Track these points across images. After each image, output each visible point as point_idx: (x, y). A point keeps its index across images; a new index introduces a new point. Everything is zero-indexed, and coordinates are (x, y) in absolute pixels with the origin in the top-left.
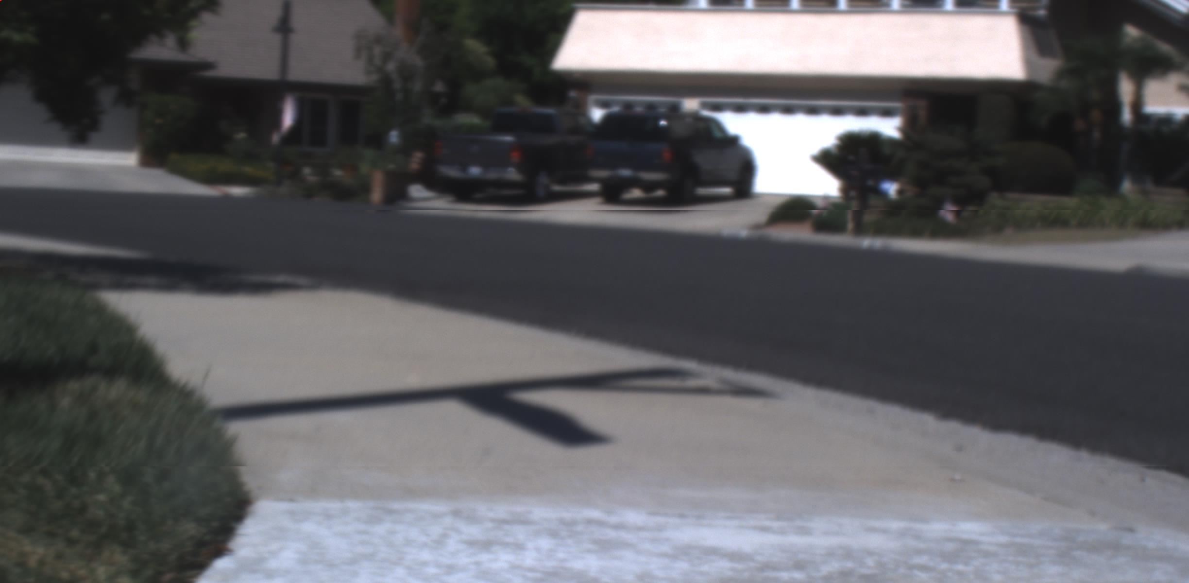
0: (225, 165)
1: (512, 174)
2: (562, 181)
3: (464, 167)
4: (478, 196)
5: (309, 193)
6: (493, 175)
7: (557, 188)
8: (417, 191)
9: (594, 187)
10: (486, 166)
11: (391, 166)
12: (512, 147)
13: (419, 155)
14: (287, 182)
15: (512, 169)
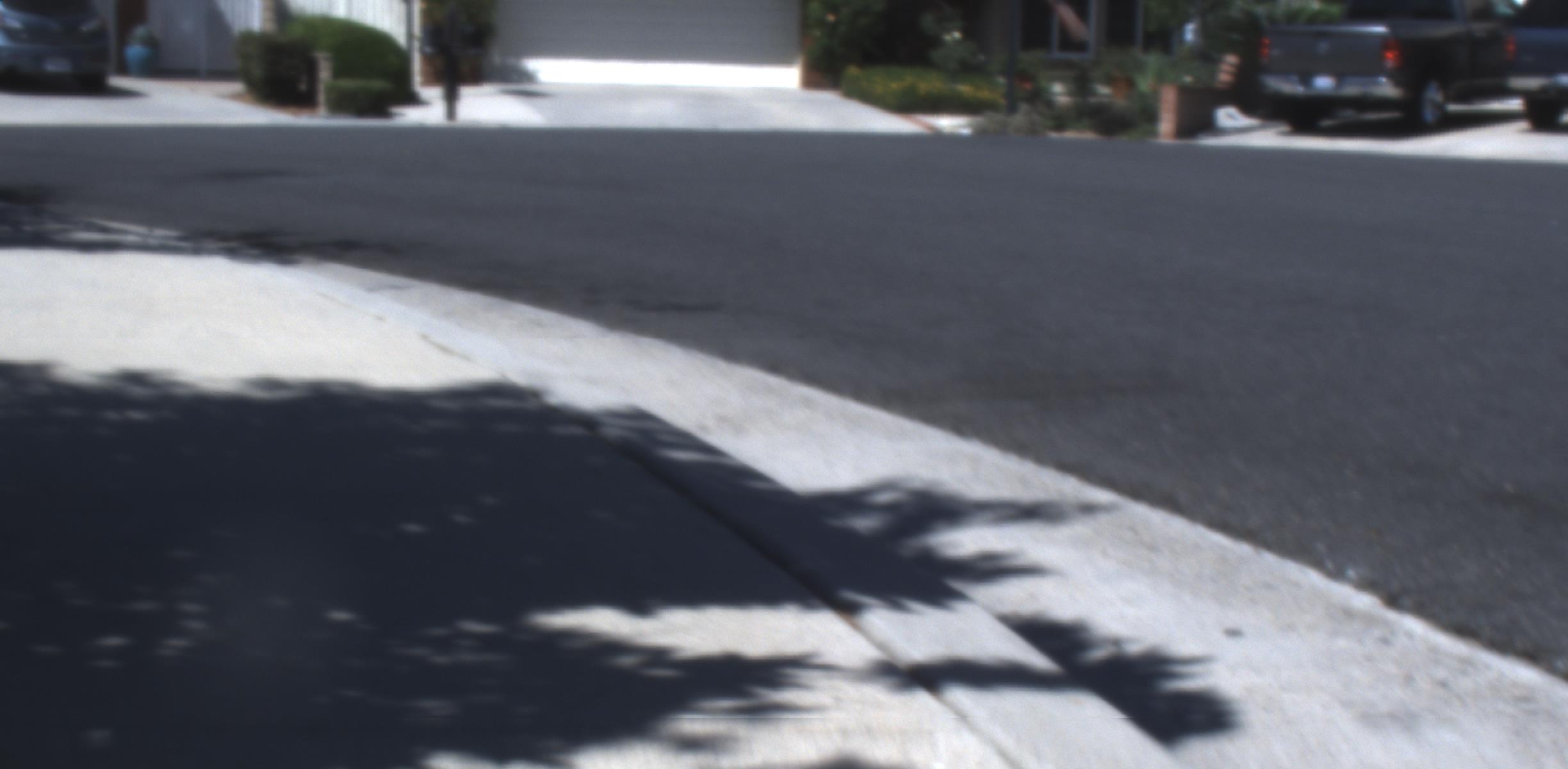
0: (929, 83)
1: (1385, 87)
2: (1463, 98)
3: (1306, 79)
4: (1327, 123)
5: (1061, 121)
6: (1352, 89)
7: (1453, 108)
8: (1228, 116)
9: (1515, 104)
10: (1340, 76)
11: (1188, 79)
12: (1384, 43)
13: (1231, 59)
14: (1024, 107)
15: (1384, 80)
